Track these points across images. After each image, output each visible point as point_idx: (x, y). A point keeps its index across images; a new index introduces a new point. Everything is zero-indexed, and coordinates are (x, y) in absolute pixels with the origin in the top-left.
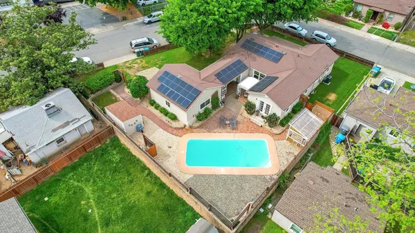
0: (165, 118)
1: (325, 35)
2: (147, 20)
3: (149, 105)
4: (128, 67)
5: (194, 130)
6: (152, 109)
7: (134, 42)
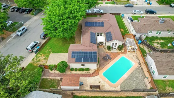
0: (85, 72)
1: (98, 10)
2: (19, 34)
3: (71, 72)
4: (38, 61)
5: (99, 69)
6: (74, 72)
7: (29, 48)
